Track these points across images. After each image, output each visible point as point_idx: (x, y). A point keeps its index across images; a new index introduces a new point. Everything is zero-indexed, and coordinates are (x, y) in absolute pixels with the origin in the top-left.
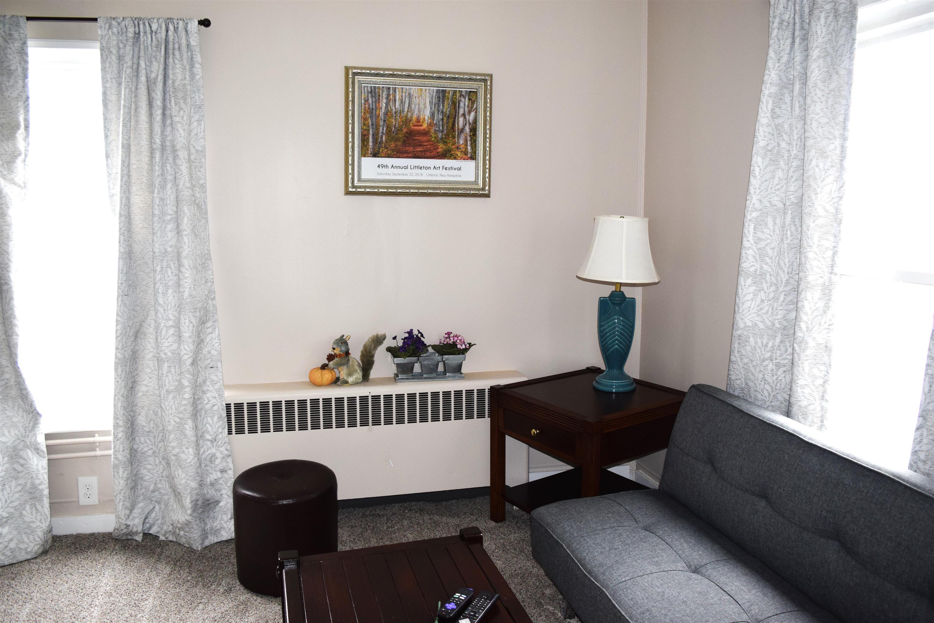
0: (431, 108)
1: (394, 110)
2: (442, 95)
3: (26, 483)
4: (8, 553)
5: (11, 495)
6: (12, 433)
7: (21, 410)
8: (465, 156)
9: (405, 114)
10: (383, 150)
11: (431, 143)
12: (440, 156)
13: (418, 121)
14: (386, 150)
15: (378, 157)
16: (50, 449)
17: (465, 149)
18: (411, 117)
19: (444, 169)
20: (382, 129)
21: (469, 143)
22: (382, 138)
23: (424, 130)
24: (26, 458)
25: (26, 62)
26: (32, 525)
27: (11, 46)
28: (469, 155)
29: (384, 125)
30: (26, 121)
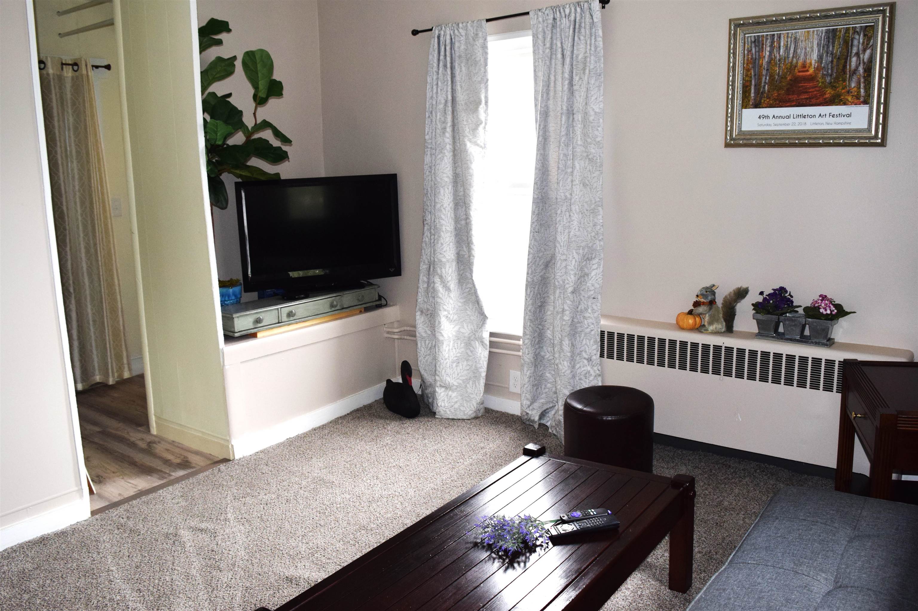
0: (819, 51)
1: (778, 58)
2: (832, 35)
3: (472, 365)
4: (453, 411)
5: (462, 371)
6: (469, 327)
7: (477, 312)
8: (856, 101)
9: (790, 61)
10: (765, 100)
11: (817, 89)
12: (827, 102)
13: (804, 66)
14: (768, 100)
15: (760, 108)
16: (492, 344)
17: (858, 92)
18: (797, 63)
19: (831, 117)
20: (765, 79)
21: (862, 85)
22: (764, 88)
23: (811, 75)
24: (474, 347)
25: (486, 53)
26: (471, 395)
27: (477, 43)
28: (862, 99)
29: (767, 74)
30: (486, 97)
